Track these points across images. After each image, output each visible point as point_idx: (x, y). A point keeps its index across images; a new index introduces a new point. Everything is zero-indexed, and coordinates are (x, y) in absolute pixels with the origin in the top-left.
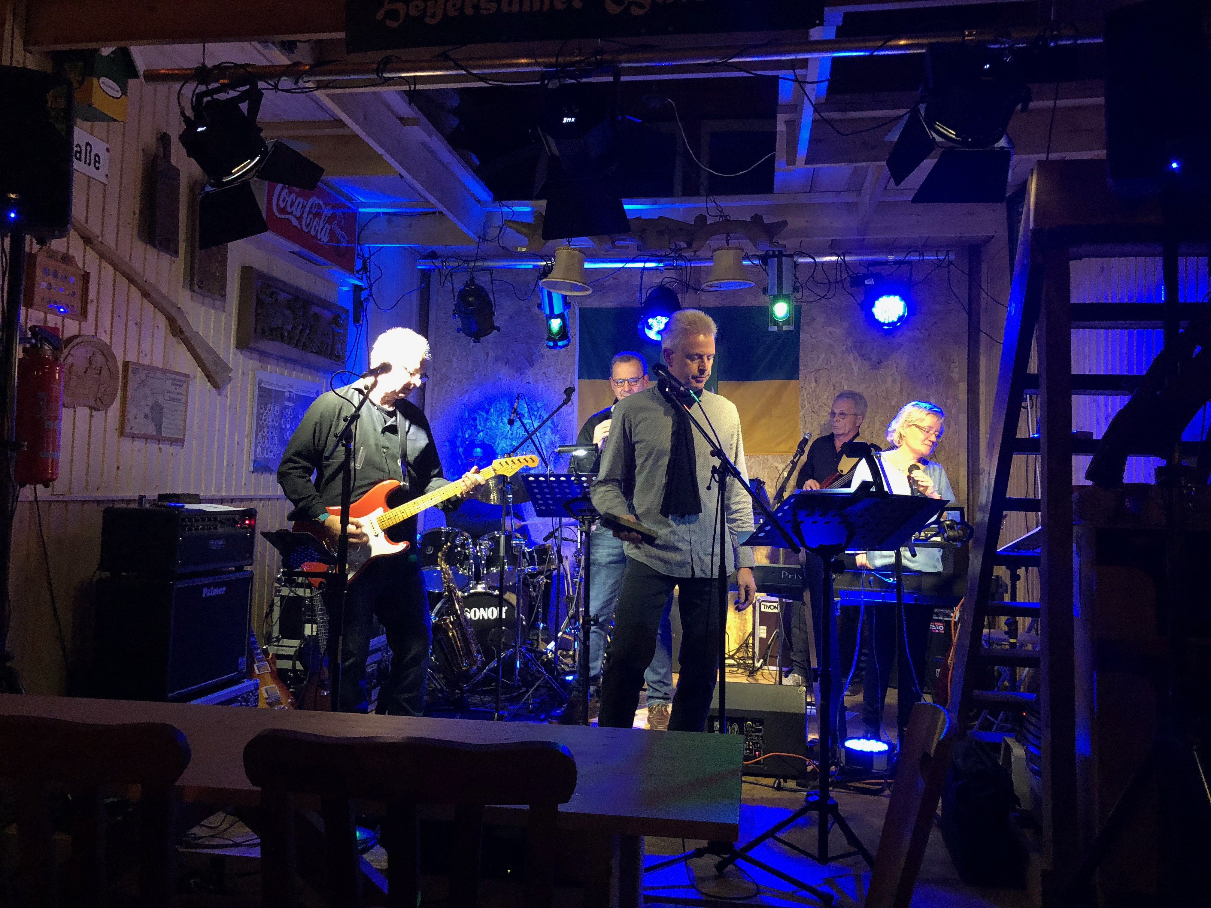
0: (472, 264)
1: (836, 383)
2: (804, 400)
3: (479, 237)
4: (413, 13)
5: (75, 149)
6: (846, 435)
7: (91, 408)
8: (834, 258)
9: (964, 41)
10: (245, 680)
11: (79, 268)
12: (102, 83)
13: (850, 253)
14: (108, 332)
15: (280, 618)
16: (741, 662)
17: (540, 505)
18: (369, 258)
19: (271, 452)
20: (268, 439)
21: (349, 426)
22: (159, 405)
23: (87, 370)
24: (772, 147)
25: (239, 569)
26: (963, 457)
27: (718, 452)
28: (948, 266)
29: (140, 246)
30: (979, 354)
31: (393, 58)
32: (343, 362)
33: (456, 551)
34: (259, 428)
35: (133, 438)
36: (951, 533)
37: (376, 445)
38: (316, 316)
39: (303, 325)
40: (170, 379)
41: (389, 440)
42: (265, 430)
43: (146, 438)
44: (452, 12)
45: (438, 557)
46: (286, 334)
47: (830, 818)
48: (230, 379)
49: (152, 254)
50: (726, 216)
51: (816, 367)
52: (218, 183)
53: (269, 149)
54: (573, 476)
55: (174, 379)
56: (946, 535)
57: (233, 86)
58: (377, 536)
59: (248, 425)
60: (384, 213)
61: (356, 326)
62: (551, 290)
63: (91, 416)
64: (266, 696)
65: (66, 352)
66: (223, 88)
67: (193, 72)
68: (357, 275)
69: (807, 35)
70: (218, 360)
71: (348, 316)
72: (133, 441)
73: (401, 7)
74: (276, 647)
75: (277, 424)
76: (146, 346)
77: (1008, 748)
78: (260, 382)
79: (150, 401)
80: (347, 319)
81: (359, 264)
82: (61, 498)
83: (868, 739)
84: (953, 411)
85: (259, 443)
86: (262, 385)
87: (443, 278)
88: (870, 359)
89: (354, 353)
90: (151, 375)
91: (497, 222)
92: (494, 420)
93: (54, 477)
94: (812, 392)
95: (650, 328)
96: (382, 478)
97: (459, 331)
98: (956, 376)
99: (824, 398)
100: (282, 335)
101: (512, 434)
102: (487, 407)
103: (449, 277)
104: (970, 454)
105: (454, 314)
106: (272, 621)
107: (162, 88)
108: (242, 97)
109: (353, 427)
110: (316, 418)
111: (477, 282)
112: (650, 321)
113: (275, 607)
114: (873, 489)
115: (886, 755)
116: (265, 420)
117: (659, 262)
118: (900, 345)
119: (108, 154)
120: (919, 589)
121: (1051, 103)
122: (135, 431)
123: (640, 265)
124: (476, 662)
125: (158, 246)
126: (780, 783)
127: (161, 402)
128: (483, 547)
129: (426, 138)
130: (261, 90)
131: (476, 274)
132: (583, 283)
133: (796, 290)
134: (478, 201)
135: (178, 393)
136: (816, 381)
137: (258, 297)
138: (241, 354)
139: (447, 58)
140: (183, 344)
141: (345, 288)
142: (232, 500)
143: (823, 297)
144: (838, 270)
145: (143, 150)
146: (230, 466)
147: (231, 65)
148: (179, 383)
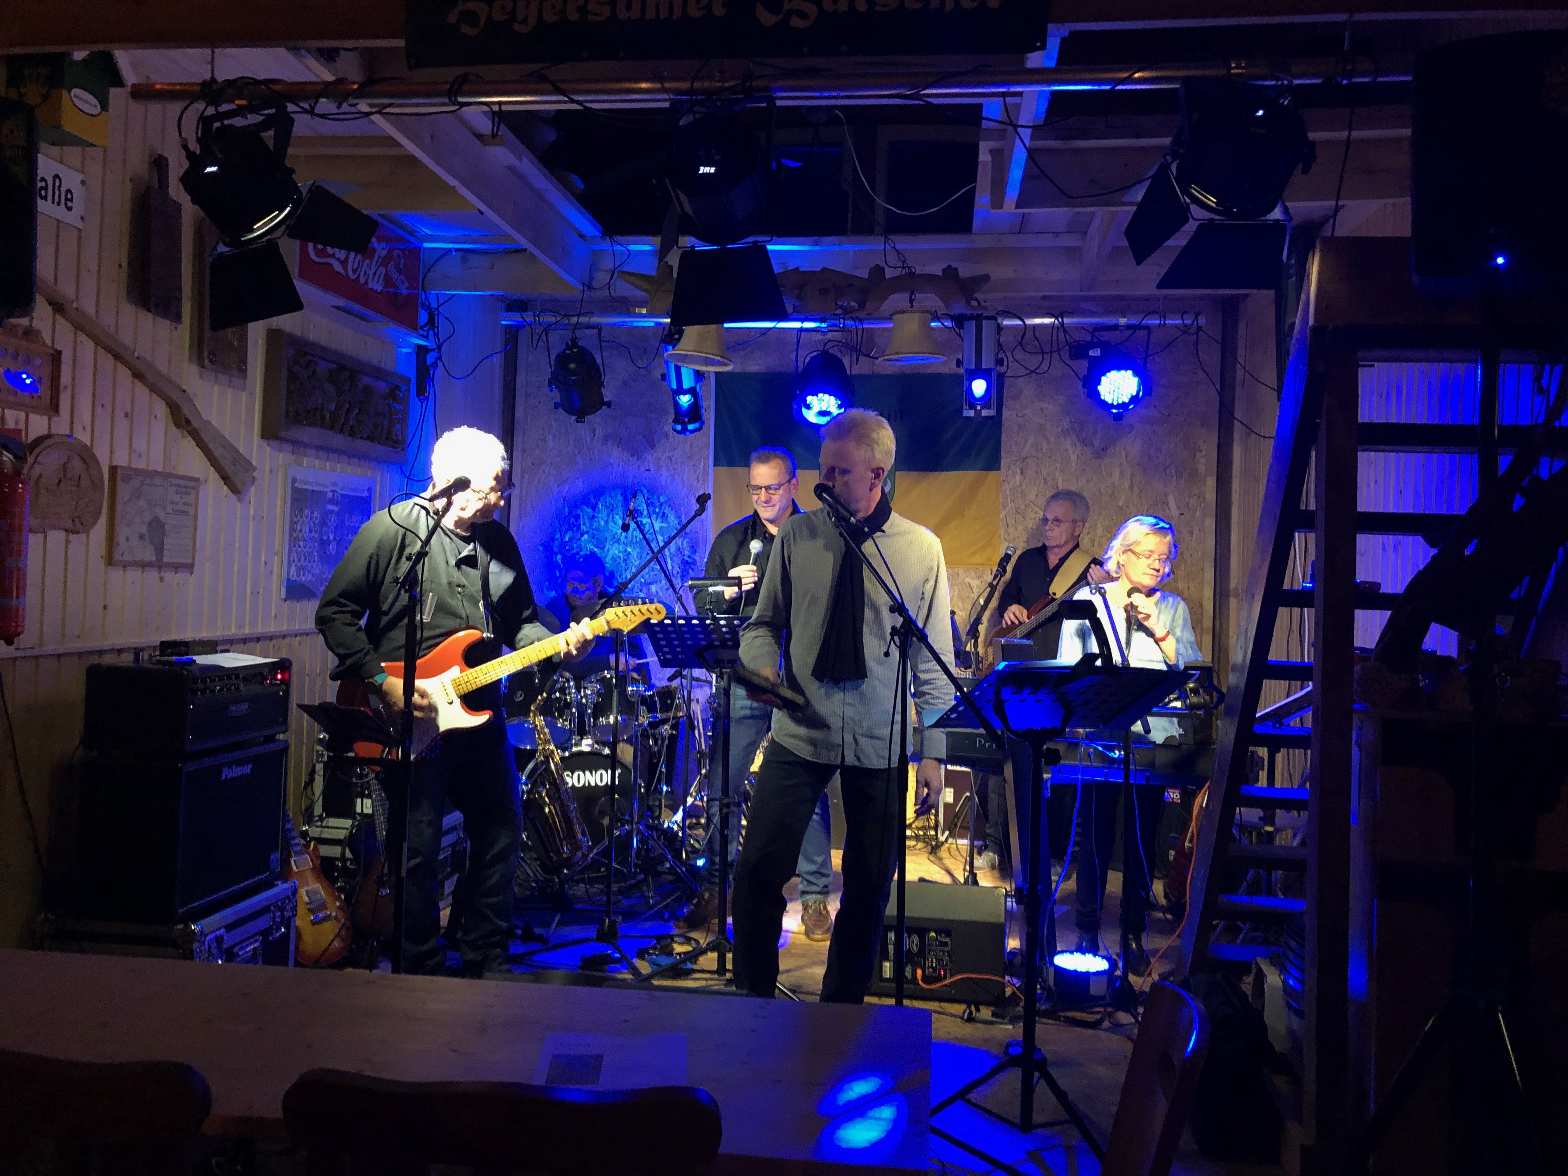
0: (574, 320)
1: (1048, 475)
2: (1006, 498)
3: (584, 284)
4: (499, 16)
5: (40, 184)
6: (1063, 546)
7: (67, 531)
8: (1048, 321)
9: (1228, 74)
10: (279, 882)
11: (44, 344)
12: (75, 96)
13: (1070, 314)
14: (89, 428)
15: (324, 792)
16: (921, 833)
17: (664, 653)
18: (437, 309)
19: (309, 572)
20: (304, 555)
21: (413, 568)
22: (159, 521)
23: (60, 481)
24: (972, 178)
25: (271, 739)
26: (1209, 574)
27: (898, 608)
28: (1197, 333)
29: (129, 311)
30: (1232, 440)
31: (470, 77)
32: (403, 449)
33: (553, 696)
34: (294, 541)
35: (125, 567)
36: (1194, 699)
37: (450, 584)
38: (367, 389)
39: (350, 404)
40: (173, 485)
41: (467, 576)
42: (301, 543)
43: (144, 565)
44: (550, 17)
45: (530, 710)
46: (328, 416)
47: (1036, 1074)
48: (254, 480)
49: (146, 318)
50: (910, 268)
51: (1023, 454)
52: (235, 243)
53: (304, 195)
54: (708, 619)
55: (178, 486)
56: (1188, 701)
57: (254, 110)
58: (451, 703)
59: (280, 540)
60: (457, 250)
61: (420, 400)
62: (679, 364)
63: (68, 541)
64: (306, 899)
65: (30, 459)
66: (240, 112)
67: (198, 88)
68: (421, 332)
69: (1023, 62)
70: (237, 457)
71: (409, 387)
72: (125, 571)
73: (481, 9)
74: (319, 829)
75: (316, 535)
76: (140, 444)
77: (1260, 977)
78: (294, 481)
79: (148, 517)
80: (409, 391)
81: (423, 317)
82: (28, 654)
83: (1083, 953)
84: (1198, 514)
85: (294, 561)
86: (297, 485)
87: (535, 338)
88: (1092, 445)
89: (417, 437)
90: (149, 481)
91: (607, 263)
92: (602, 519)
93: (20, 629)
94: (1018, 487)
95: (808, 407)
96: (457, 627)
97: (556, 406)
98: (1202, 468)
99: (1032, 496)
100: (323, 418)
101: (626, 537)
102: (593, 501)
103: (543, 337)
104: (1218, 572)
105: (550, 385)
106: (313, 793)
107: (155, 108)
108: (264, 125)
109: (419, 567)
110: (371, 549)
111: (580, 344)
112: (810, 399)
113: (316, 776)
114: (1099, 663)
115: (1106, 976)
116: (301, 531)
117: (821, 322)
118: (1131, 427)
119: (84, 188)
120: (1152, 764)
121: (1344, 134)
122: (127, 557)
123: (797, 325)
124: (581, 848)
125: (153, 309)
126: (971, 1012)
127: (162, 515)
128: (589, 692)
129: (513, 161)
130: (292, 115)
131: (579, 333)
132: (721, 357)
133: (1000, 362)
134: (582, 236)
135: (184, 504)
136: (1022, 473)
137: (289, 369)
138: (268, 445)
139: (543, 78)
140: (190, 438)
141: (405, 350)
142: (258, 639)
143: (1033, 372)
144: (1055, 338)
145: (131, 180)
146: (255, 593)
147: (250, 81)
148: (185, 490)
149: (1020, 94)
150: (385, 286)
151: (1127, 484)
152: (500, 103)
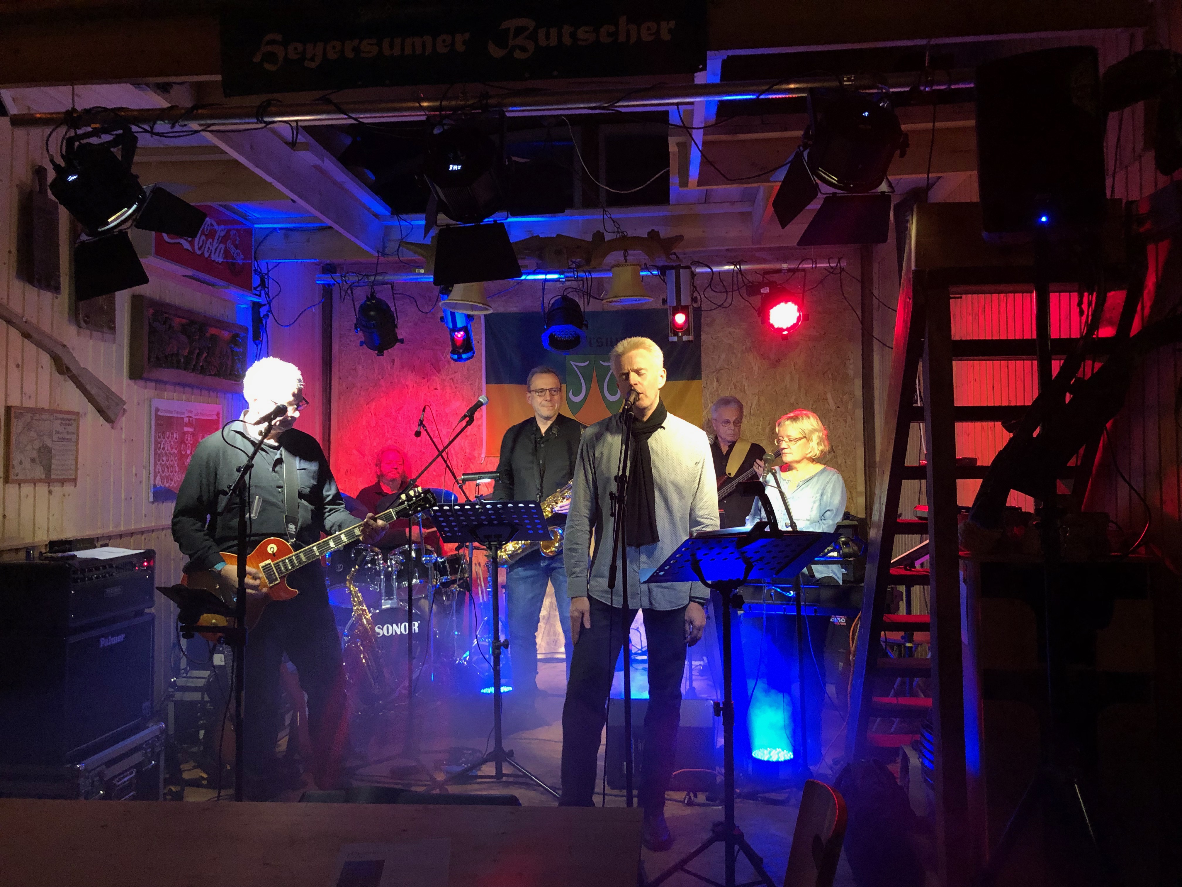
0: (372, 278)
1: (737, 382)
3: (378, 252)
4: (293, 56)
8: (732, 267)
9: (842, 85)
10: (150, 725)
13: (745, 262)
18: (267, 274)
19: (172, 480)
20: (167, 467)
22: (47, 447)
24: (666, 163)
25: (140, 613)
26: (860, 451)
28: (840, 273)
29: (18, 286)
30: (872, 351)
31: (273, 102)
33: (365, 568)
34: (158, 457)
35: (19, 483)
36: (846, 550)
38: (214, 338)
39: (200, 349)
40: (57, 419)
42: (164, 458)
43: (34, 482)
44: (332, 56)
46: (182, 360)
48: (125, 411)
49: (32, 292)
50: (623, 232)
51: (718, 367)
52: (93, 232)
53: (148, 195)
54: (477, 504)
55: (62, 419)
56: (841, 551)
57: (106, 131)
59: (146, 455)
60: (280, 228)
61: (256, 343)
62: (453, 311)
66: (96, 133)
67: (62, 116)
68: (255, 292)
69: (691, 80)
70: (110, 394)
71: (247, 334)
72: (19, 487)
73: (279, 51)
74: (185, 679)
75: (176, 452)
76: (29, 388)
77: (906, 757)
78: (157, 410)
79: (37, 444)
80: (246, 337)
81: (256, 280)
84: (850, 407)
85: (159, 472)
86: (159, 413)
87: (343, 293)
88: (769, 358)
90: (37, 417)
91: (396, 235)
94: (715, 391)
97: (362, 343)
98: (851, 373)
100: (179, 362)
103: (349, 291)
104: (867, 449)
105: (356, 328)
108: (114, 143)
109: (247, 477)
111: (378, 296)
114: (767, 529)
115: (791, 765)
116: (164, 449)
117: (560, 274)
120: (817, 601)
121: (930, 125)
122: (21, 477)
123: (542, 277)
124: (390, 684)
125: (38, 284)
126: (690, 798)
127: (49, 443)
128: (394, 562)
129: (317, 162)
130: (136, 134)
131: (376, 288)
132: (483, 304)
133: (694, 300)
134: (376, 215)
135: (68, 433)
136: (717, 381)
137: (150, 325)
138: (135, 384)
139: (329, 102)
140: (71, 382)
141: (243, 306)
142: (132, 534)
143: (720, 306)
144: (735, 279)
145: (17, 186)
146: (129, 499)
147: (100, 109)
148: (68, 422)
149: (692, 103)
150: (226, 257)
151: (796, 387)
152: (297, 121)
